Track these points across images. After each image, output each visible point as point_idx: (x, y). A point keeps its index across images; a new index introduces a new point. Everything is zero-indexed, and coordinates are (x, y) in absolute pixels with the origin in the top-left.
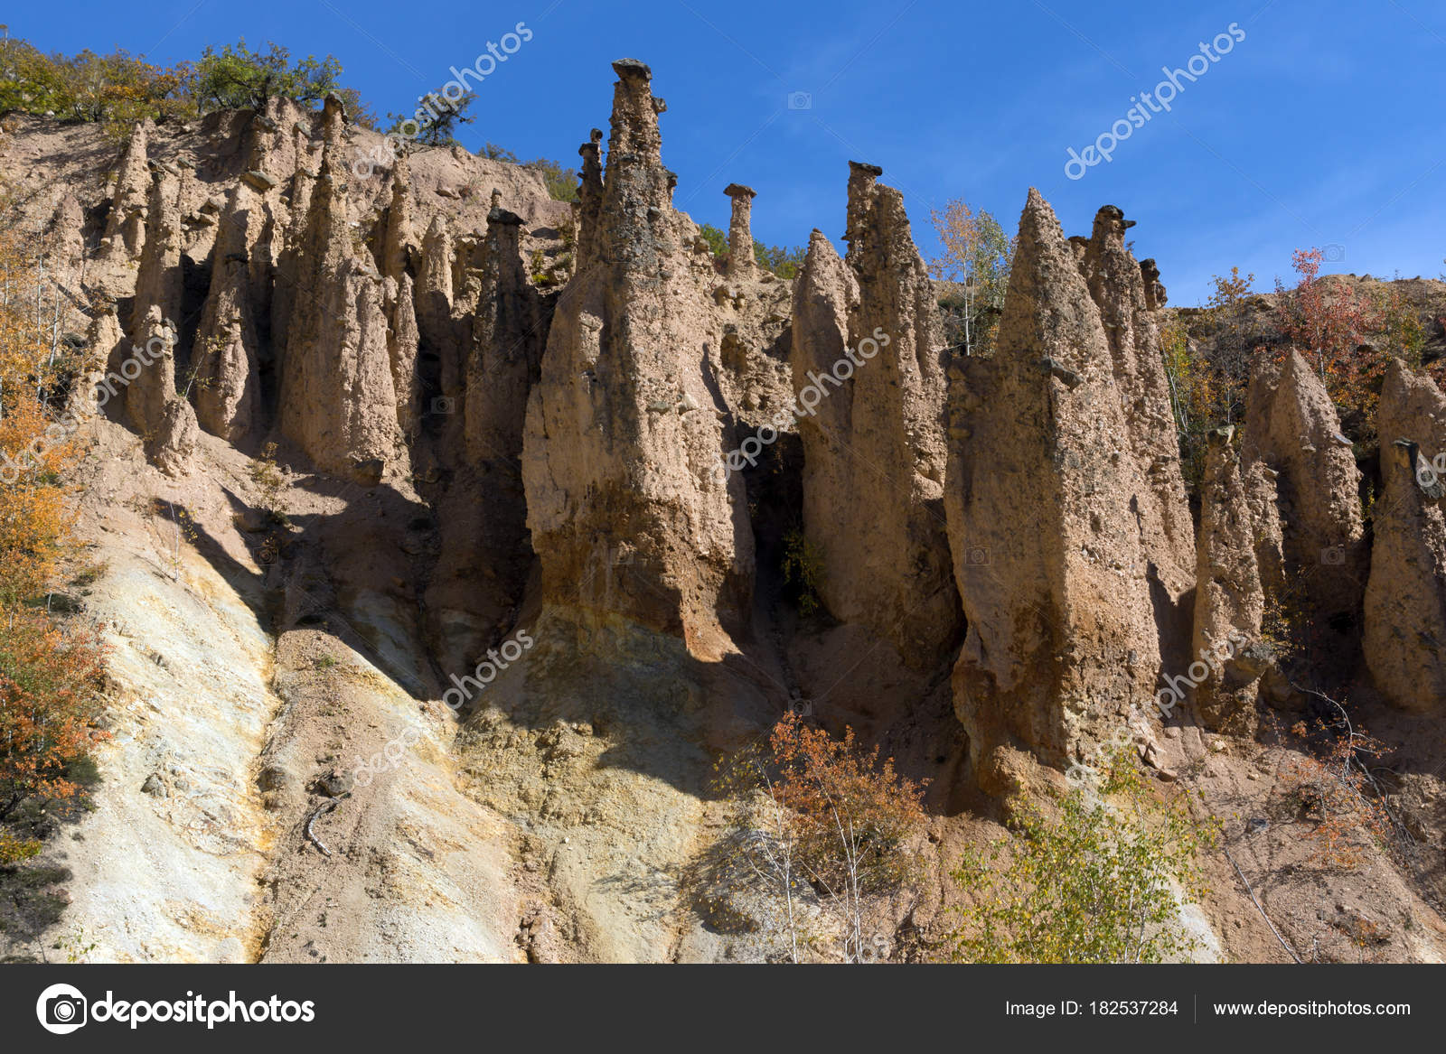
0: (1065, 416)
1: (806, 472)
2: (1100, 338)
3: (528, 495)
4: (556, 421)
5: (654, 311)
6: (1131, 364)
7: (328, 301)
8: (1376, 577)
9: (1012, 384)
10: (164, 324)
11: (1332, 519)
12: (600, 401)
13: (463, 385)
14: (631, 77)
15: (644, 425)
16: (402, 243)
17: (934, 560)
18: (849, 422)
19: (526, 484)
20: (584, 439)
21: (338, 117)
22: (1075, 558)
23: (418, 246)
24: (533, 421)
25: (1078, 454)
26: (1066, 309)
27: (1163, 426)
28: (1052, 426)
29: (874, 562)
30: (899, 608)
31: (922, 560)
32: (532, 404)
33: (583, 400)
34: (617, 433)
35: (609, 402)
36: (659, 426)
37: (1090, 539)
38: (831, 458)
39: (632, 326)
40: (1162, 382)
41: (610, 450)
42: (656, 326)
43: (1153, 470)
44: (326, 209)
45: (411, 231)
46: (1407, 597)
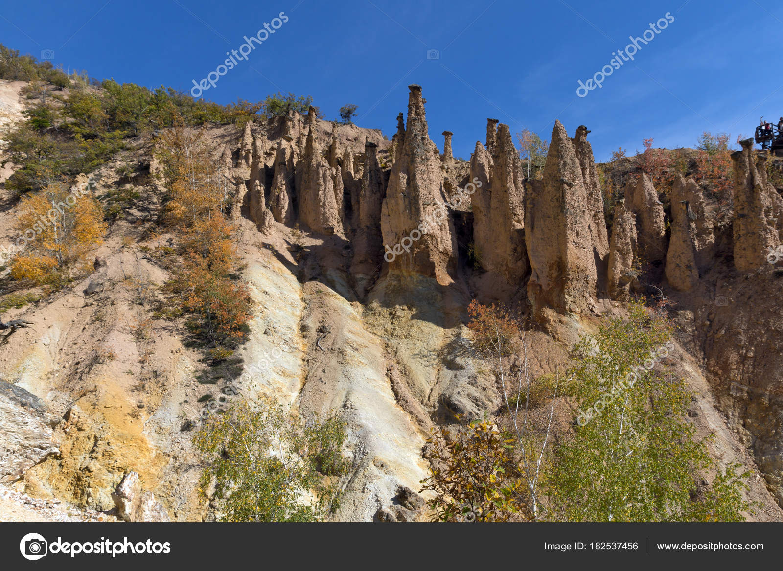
0: (568, 198)
1: (474, 224)
2: (580, 171)
3: (383, 235)
4: (392, 210)
5: (424, 171)
6: (588, 180)
7: (313, 176)
8: (672, 248)
9: (549, 188)
10: (260, 186)
11: (655, 229)
12: (407, 202)
13: (358, 202)
14: (415, 90)
15: (422, 209)
16: (336, 156)
17: (519, 249)
18: (490, 205)
19: (383, 232)
20: (402, 215)
21: (314, 114)
22: (570, 245)
23: (342, 157)
24: (384, 210)
25: (572, 210)
26: (569, 161)
27: (598, 201)
28: (564, 201)
29: (498, 251)
30: (507, 266)
31: (515, 249)
32: (384, 205)
33: (401, 202)
34: (413, 213)
35: (410, 203)
36: (427, 210)
37: (575, 238)
38: (484, 218)
39: (417, 176)
40: (599, 186)
41: (410, 218)
42: (425, 176)
43: (595, 216)
44: (311, 146)
45: (339, 152)
46: (683, 253)
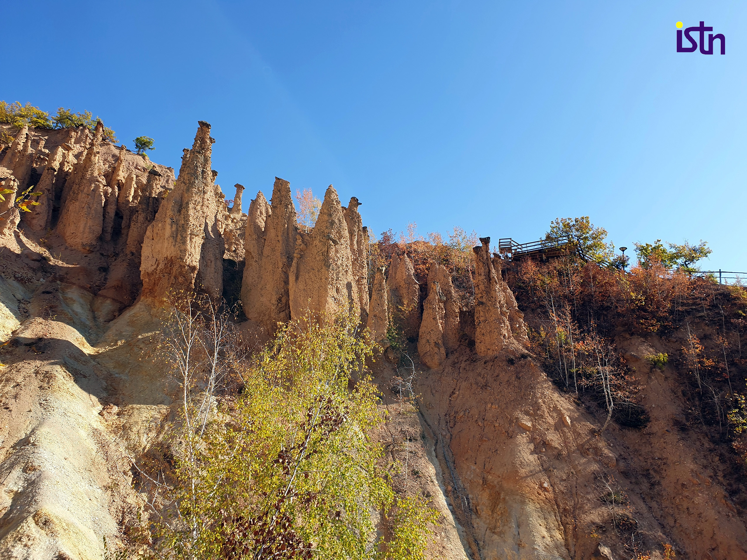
0: (332, 253)
1: (245, 269)
2: (346, 233)
3: (142, 258)
4: (157, 234)
5: (199, 202)
6: (356, 247)
7: (84, 188)
8: (423, 323)
9: (317, 242)
10: (14, 181)
12: (174, 229)
13: (129, 226)
14: (204, 126)
15: (188, 238)
16: (119, 178)
17: (284, 300)
18: (262, 253)
19: (142, 255)
20: (166, 241)
21: (101, 129)
22: (330, 300)
23: (124, 181)
24: (148, 233)
25: (335, 267)
26: (336, 221)
27: (363, 267)
28: (328, 256)
29: (264, 299)
30: (269, 315)
31: (280, 300)
32: (149, 228)
33: (168, 227)
34: (178, 240)
35: (177, 229)
36: (194, 240)
37: (335, 294)
38: (254, 263)
39: (190, 205)
41: (174, 246)
42: (199, 208)
43: (358, 281)
44: (90, 158)
45: (122, 176)
46: (432, 330)
